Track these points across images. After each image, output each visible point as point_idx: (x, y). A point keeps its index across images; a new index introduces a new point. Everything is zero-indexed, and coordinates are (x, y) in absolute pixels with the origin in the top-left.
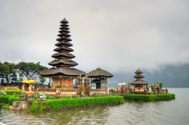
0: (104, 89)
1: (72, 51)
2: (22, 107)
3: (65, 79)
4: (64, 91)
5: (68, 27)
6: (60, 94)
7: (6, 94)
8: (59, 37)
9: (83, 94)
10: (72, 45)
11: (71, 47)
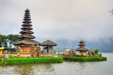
0: (51, 53)
1: (32, 29)
3: (27, 47)
4: (22, 54)
5: (30, 14)
6: (19, 56)
8: (24, 21)
9: (34, 56)
10: (32, 26)
11: (31, 27)
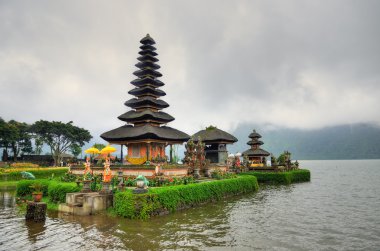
2: (92, 207)
7: (33, 176)
